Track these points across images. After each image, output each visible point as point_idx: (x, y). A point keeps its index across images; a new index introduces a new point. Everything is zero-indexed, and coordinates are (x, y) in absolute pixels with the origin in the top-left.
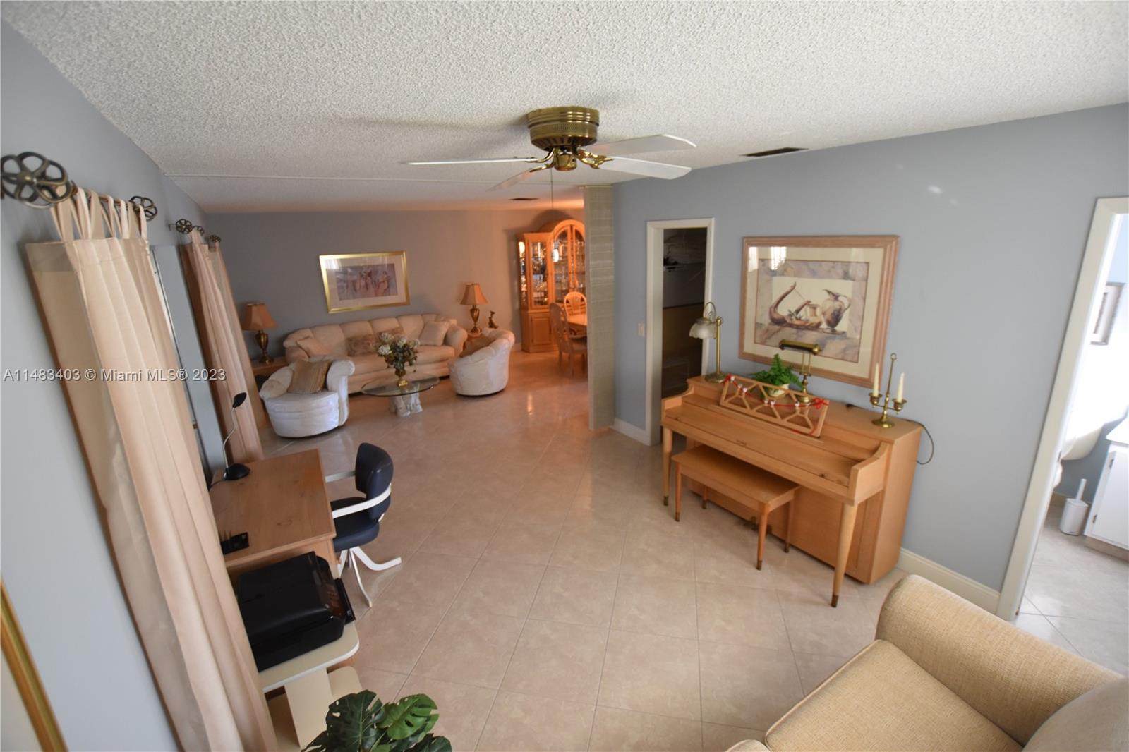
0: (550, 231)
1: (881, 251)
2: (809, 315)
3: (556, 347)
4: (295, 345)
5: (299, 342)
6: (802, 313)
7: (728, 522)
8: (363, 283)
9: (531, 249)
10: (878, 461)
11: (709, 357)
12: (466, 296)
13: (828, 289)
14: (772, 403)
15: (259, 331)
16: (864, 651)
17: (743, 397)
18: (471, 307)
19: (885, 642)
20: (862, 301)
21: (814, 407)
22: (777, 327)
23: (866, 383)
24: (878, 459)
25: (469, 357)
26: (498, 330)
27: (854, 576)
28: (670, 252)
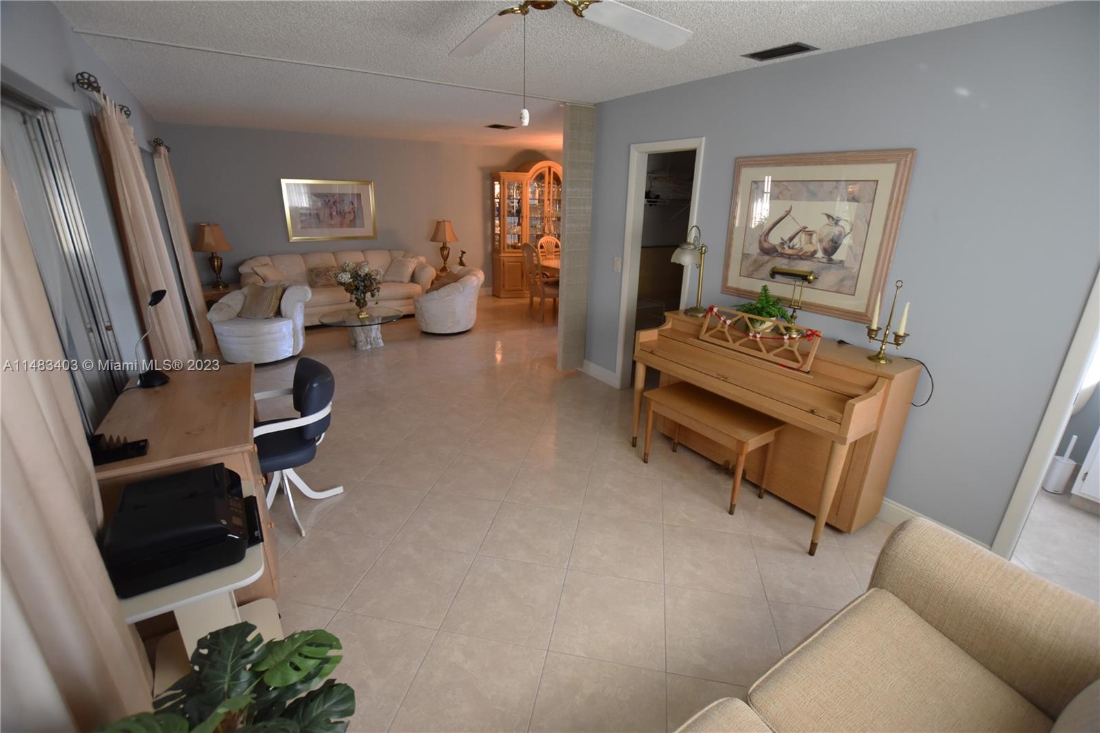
0: (528, 172)
1: (893, 166)
2: (803, 243)
3: (527, 294)
4: (251, 271)
5: (255, 269)
6: (796, 241)
7: (699, 466)
8: (327, 211)
9: (507, 191)
10: (874, 397)
11: (689, 292)
12: (437, 232)
13: (828, 213)
14: (758, 336)
15: (212, 253)
16: (860, 600)
17: (726, 330)
18: (441, 245)
19: (883, 590)
20: (867, 225)
21: (805, 341)
22: (766, 258)
23: (861, 318)
24: (875, 394)
25: (435, 292)
26: (468, 268)
27: (833, 525)
28: (652, 186)
